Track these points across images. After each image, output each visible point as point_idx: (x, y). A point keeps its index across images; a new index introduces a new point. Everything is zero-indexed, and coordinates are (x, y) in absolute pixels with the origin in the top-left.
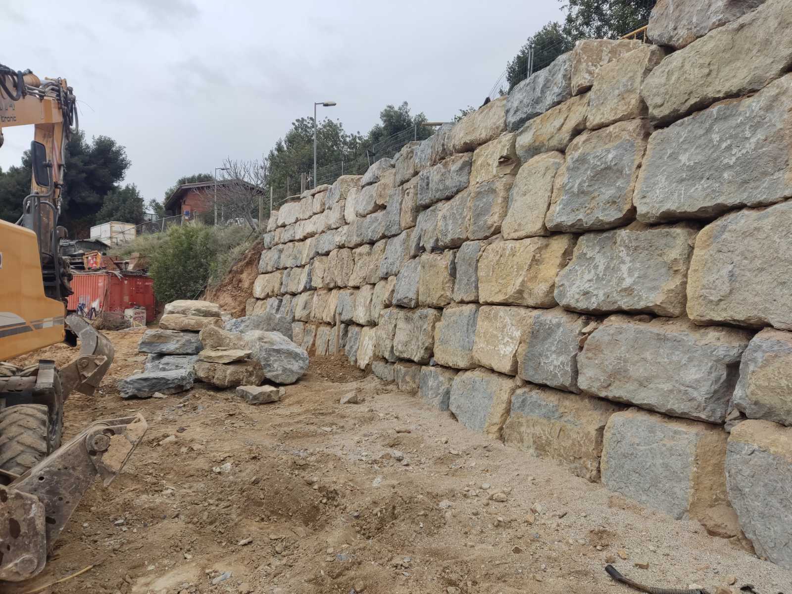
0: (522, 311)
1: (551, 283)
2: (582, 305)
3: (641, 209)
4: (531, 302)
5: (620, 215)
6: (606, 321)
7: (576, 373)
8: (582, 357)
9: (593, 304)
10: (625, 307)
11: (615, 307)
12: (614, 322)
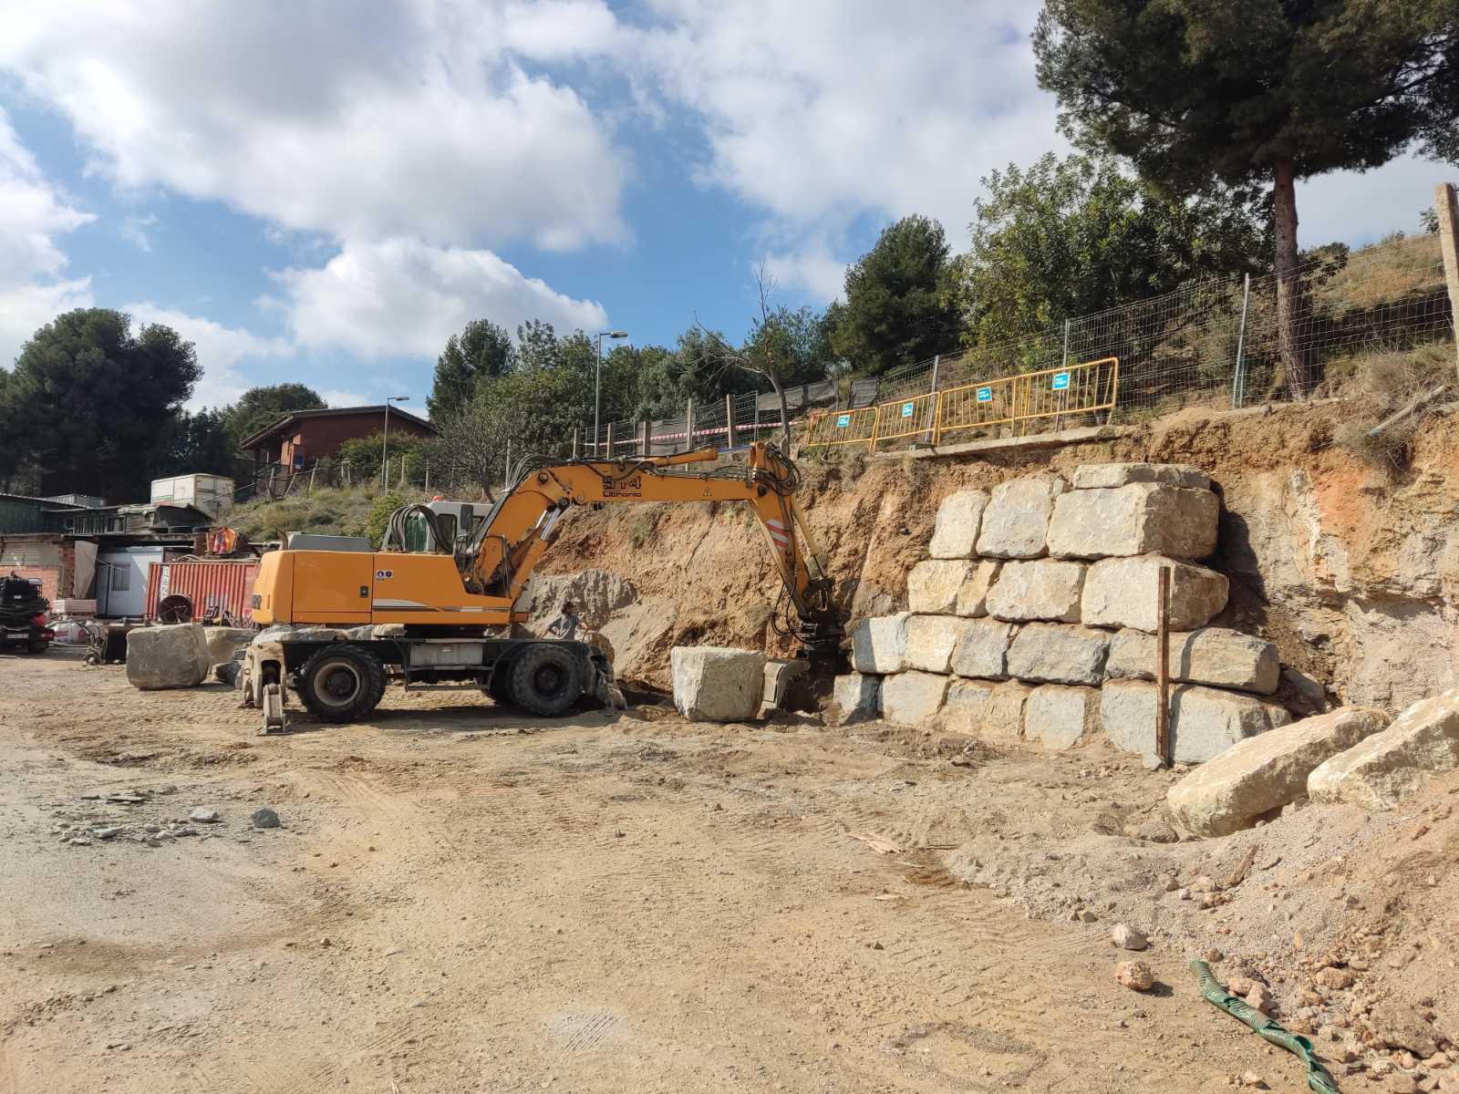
0: (956, 620)
1: (981, 597)
2: (1009, 616)
3: (1052, 550)
4: (965, 612)
5: (1038, 551)
6: (1027, 627)
7: (1005, 663)
8: (1010, 654)
9: (1018, 614)
10: (1041, 617)
11: (1035, 616)
12: (1035, 626)
